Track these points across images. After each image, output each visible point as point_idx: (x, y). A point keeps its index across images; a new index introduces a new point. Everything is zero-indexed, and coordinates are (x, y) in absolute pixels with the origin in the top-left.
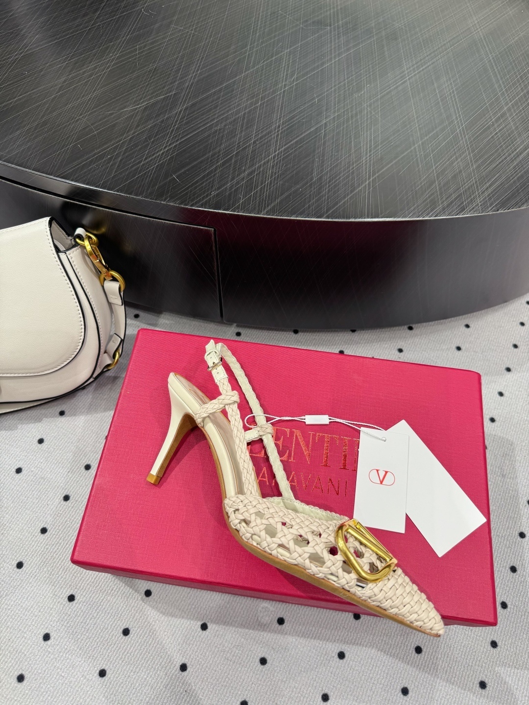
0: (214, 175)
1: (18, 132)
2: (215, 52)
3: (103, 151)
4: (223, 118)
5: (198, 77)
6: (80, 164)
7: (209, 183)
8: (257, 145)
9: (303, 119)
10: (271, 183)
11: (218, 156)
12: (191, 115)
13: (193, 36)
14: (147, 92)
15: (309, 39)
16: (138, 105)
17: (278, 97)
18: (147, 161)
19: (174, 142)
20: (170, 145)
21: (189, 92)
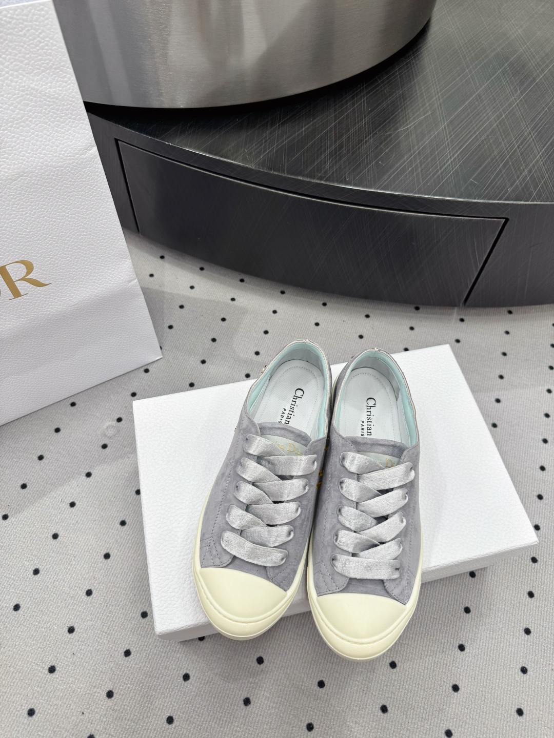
1: (323, 157)
2: (443, 76)
3: (402, 165)
4: (482, 130)
5: (442, 98)
7: (502, 181)
8: (521, 149)
9: (545, 125)
11: (497, 160)
12: (455, 130)
14: (408, 114)
15: (511, 60)
16: (407, 125)
17: (515, 109)
18: (442, 170)
19: (455, 153)
20: (453, 155)
21: (442, 112)
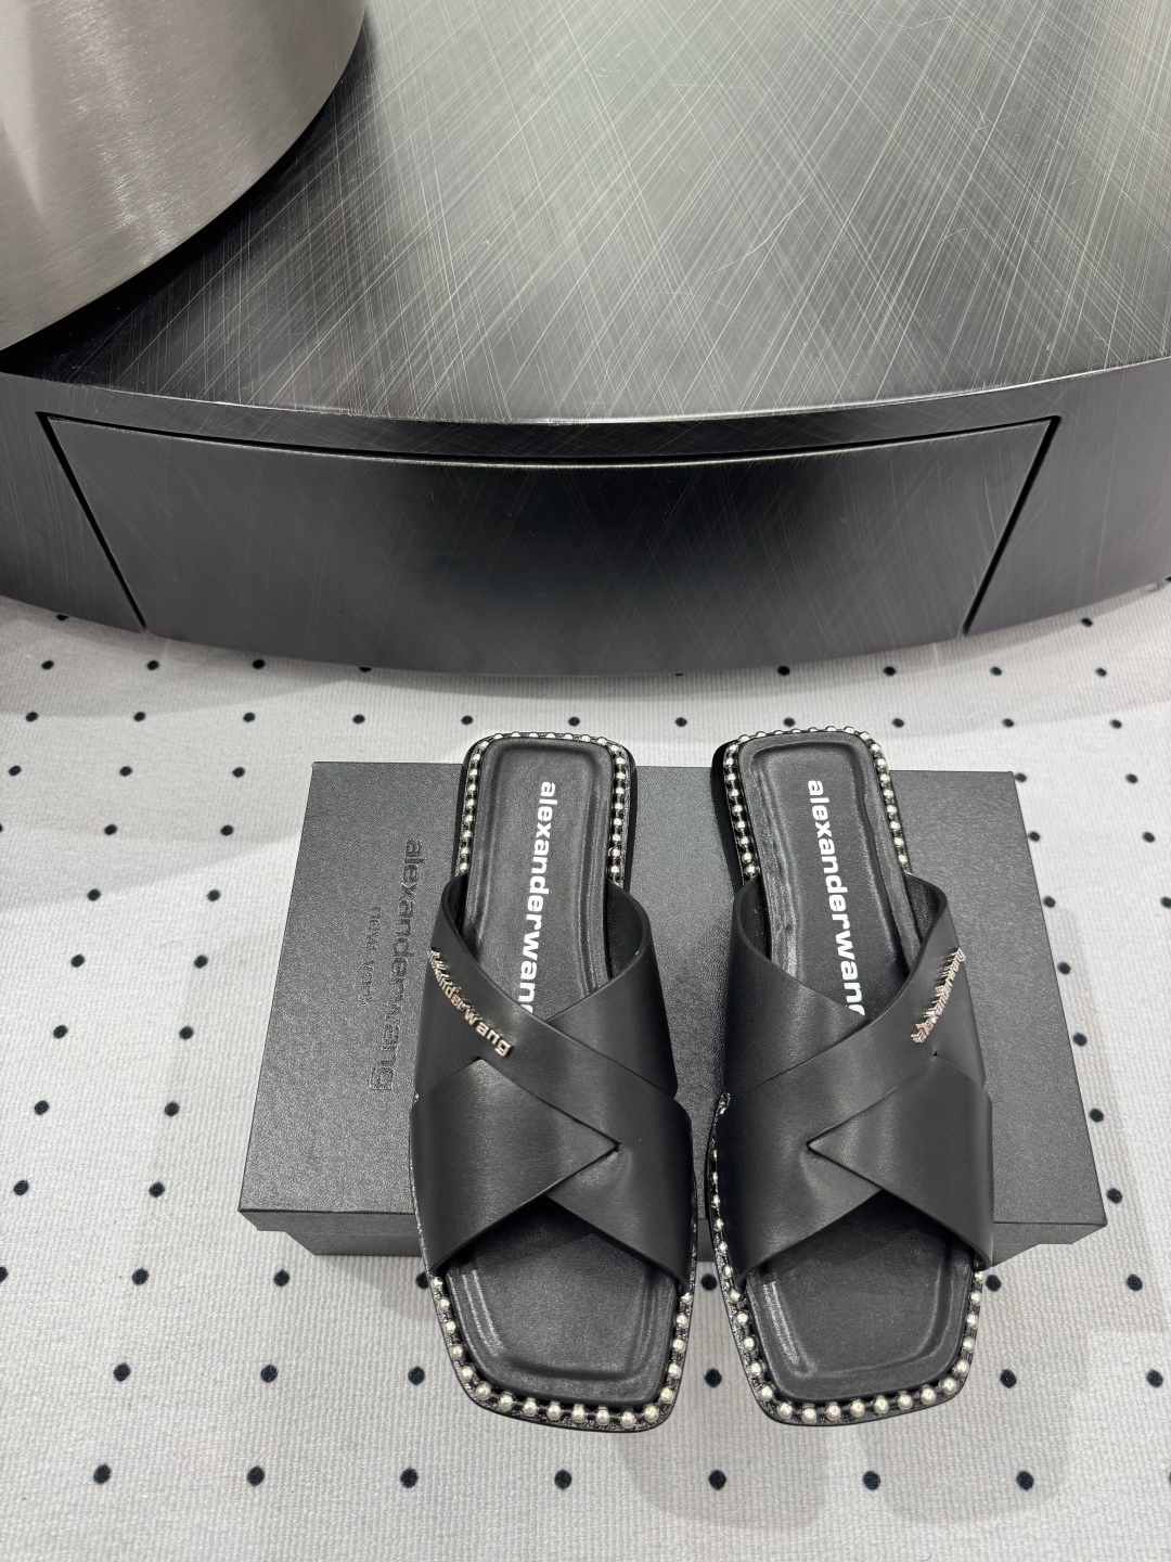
0: (1021, 317)
1: (587, 355)
2: (801, 109)
3: (783, 340)
4: (935, 219)
5: (817, 160)
6: (765, 373)
7: (1025, 332)
8: (1039, 247)
9: (1070, 181)
10: (1129, 304)
11: (995, 284)
12: (876, 229)
13: (731, 92)
14: (753, 211)
15: (938, 45)
16: (760, 239)
17: (991, 157)
19: (894, 286)
20: (893, 290)
21: (829, 192)
